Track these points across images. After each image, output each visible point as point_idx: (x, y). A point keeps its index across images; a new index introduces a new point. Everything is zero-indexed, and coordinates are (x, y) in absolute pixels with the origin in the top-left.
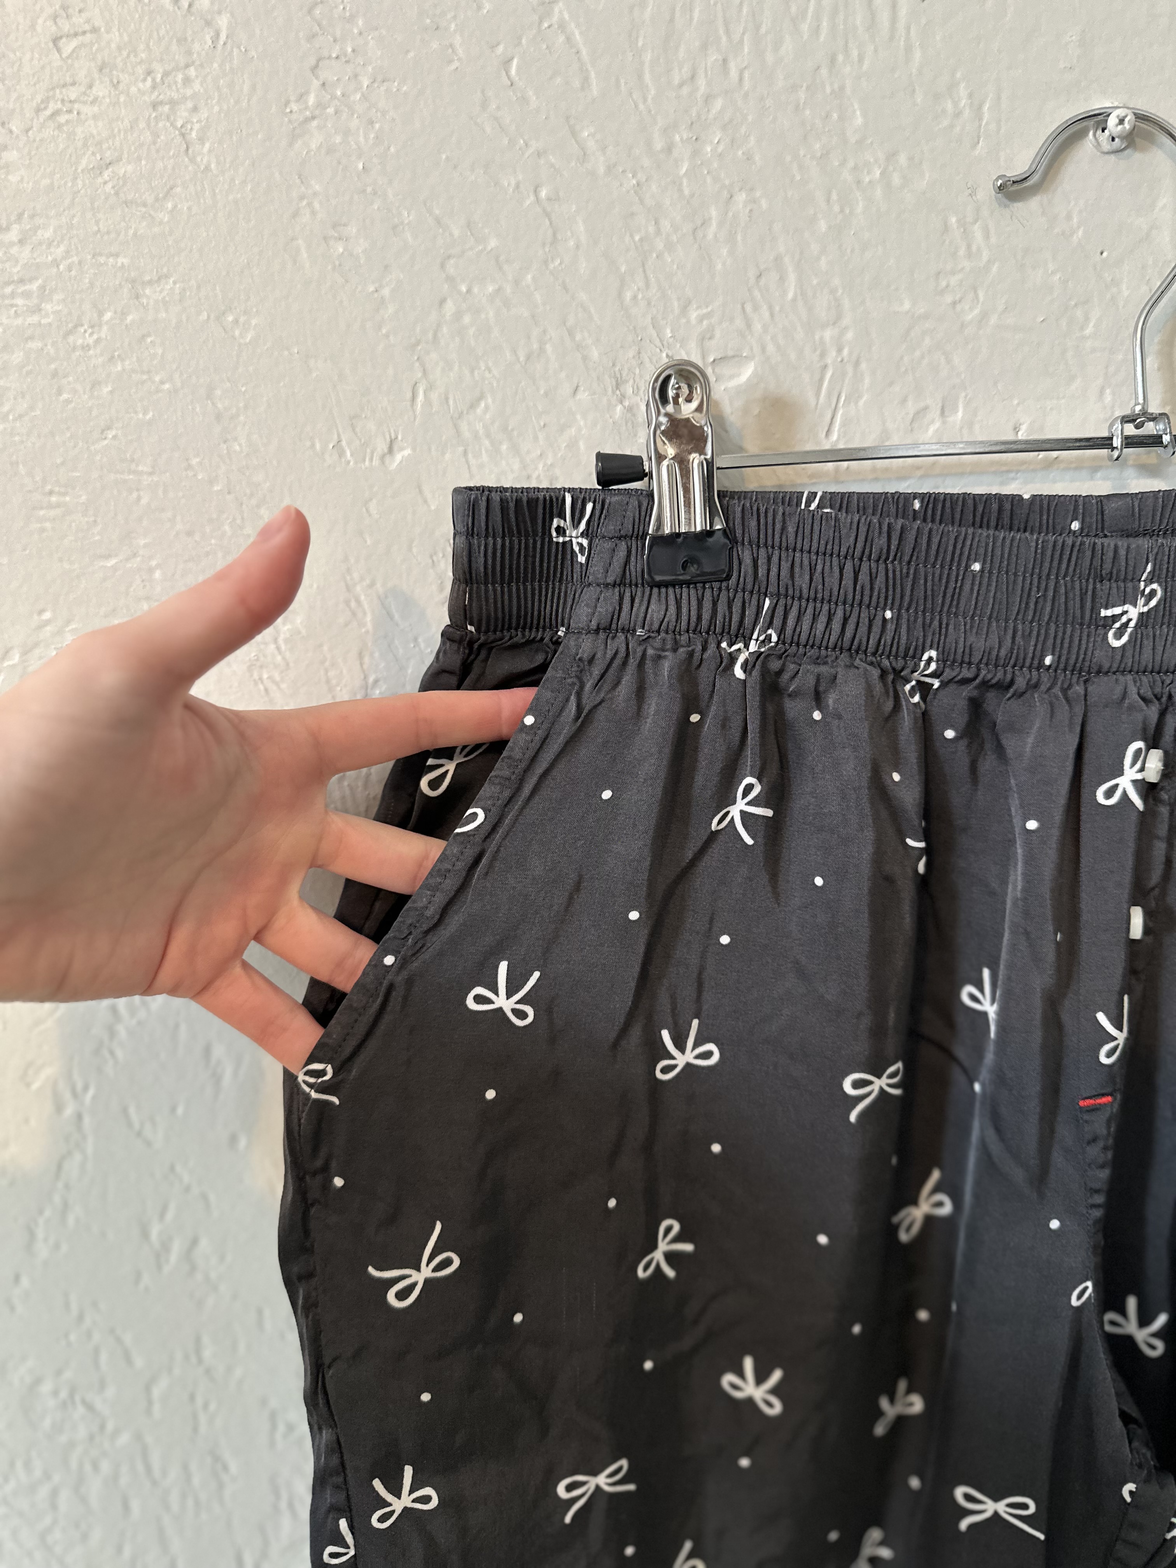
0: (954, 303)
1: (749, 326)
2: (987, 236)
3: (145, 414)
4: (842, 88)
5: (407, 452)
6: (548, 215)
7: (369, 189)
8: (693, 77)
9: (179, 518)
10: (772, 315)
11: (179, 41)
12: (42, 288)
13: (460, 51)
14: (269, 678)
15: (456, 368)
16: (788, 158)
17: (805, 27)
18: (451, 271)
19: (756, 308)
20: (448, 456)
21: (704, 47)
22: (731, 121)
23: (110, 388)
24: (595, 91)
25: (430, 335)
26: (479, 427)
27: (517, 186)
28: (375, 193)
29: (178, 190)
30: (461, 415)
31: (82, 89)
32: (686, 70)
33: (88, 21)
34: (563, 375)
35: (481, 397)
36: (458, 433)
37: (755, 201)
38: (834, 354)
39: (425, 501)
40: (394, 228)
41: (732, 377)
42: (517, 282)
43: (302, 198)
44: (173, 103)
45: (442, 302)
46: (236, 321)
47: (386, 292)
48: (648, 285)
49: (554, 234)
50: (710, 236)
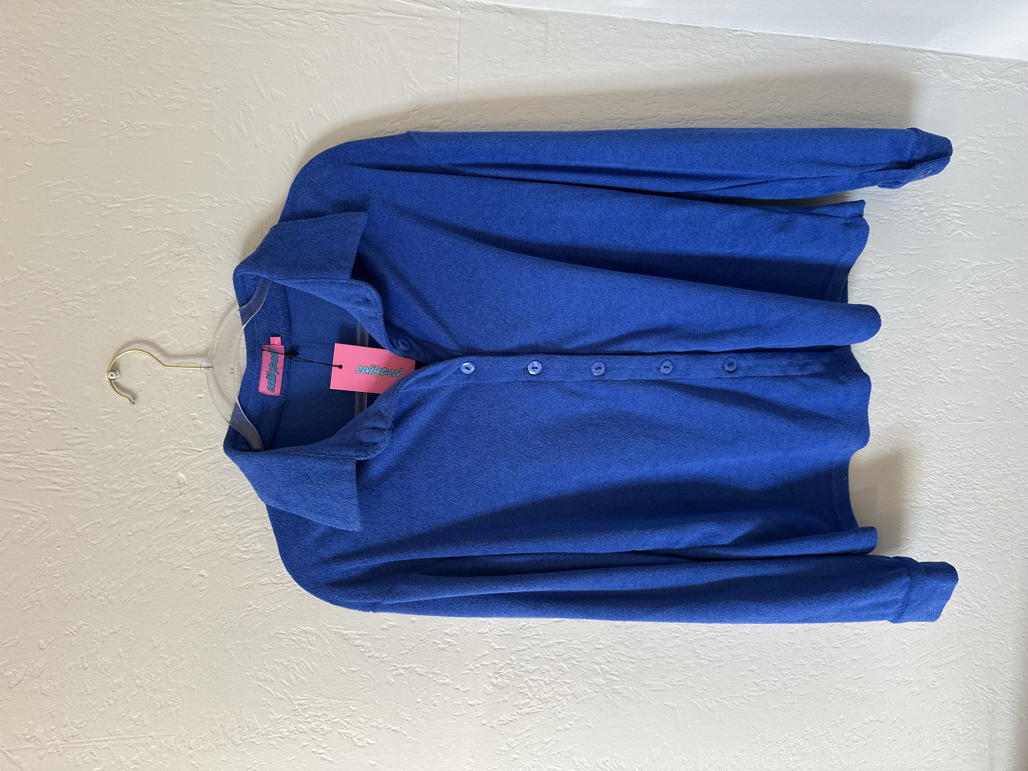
0: (163, 417)
1: (169, 475)
2: (144, 409)
3: (190, 645)
4: (101, 451)
5: (202, 571)
6: (136, 533)
7: (128, 582)
8: (98, 493)
9: (221, 636)
10: (166, 469)
11: (86, 635)
12: (154, 674)
13: (90, 557)
14: (268, 611)
15: (179, 557)
16: (121, 465)
17: (84, 462)
18: (152, 559)
19: (164, 473)
20: (204, 560)
21: (90, 490)
22: (110, 482)
23: (182, 655)
24: (101, 520)
25: (170, 565)
26: (196, 551)
27: (128, 541)
28: (129, 581)
29: (127, 635)
30: (192, 556)
31: (98, 662)
32: (96, 495)
33: (79, 660)
34: (182, 528)
35: (188, 550)
36: (198, 557)
37: (133, 475)
38: (177, 451)
39: (217, 566)
40: (139, 575)
41: (183, 479)
42: (155, 541)
43: (130, 601)
44: (102, 637)
45: (161, 562)
46: (164, 619)
47: (157, 577)
48: (157, 504)
49: (142, 531)
50: (143, 487)
